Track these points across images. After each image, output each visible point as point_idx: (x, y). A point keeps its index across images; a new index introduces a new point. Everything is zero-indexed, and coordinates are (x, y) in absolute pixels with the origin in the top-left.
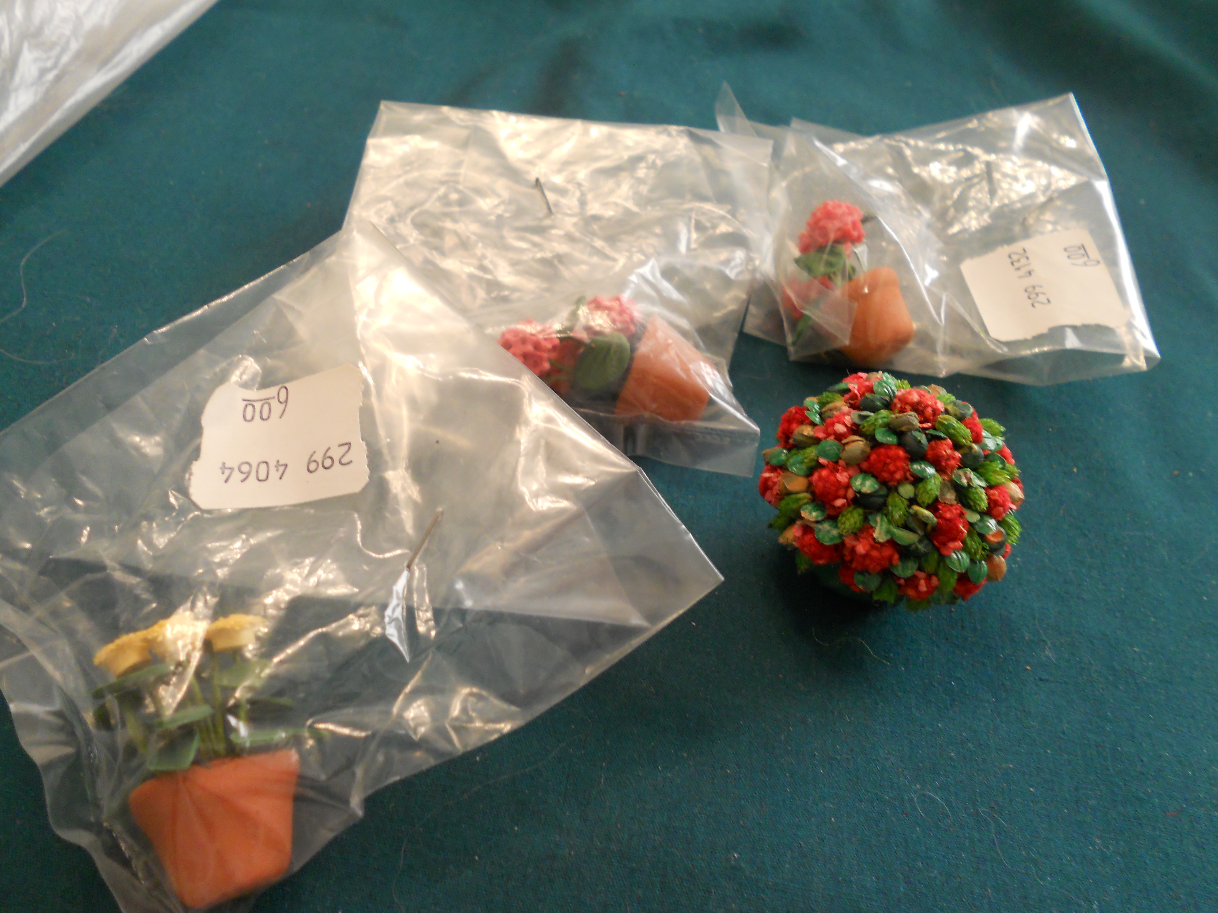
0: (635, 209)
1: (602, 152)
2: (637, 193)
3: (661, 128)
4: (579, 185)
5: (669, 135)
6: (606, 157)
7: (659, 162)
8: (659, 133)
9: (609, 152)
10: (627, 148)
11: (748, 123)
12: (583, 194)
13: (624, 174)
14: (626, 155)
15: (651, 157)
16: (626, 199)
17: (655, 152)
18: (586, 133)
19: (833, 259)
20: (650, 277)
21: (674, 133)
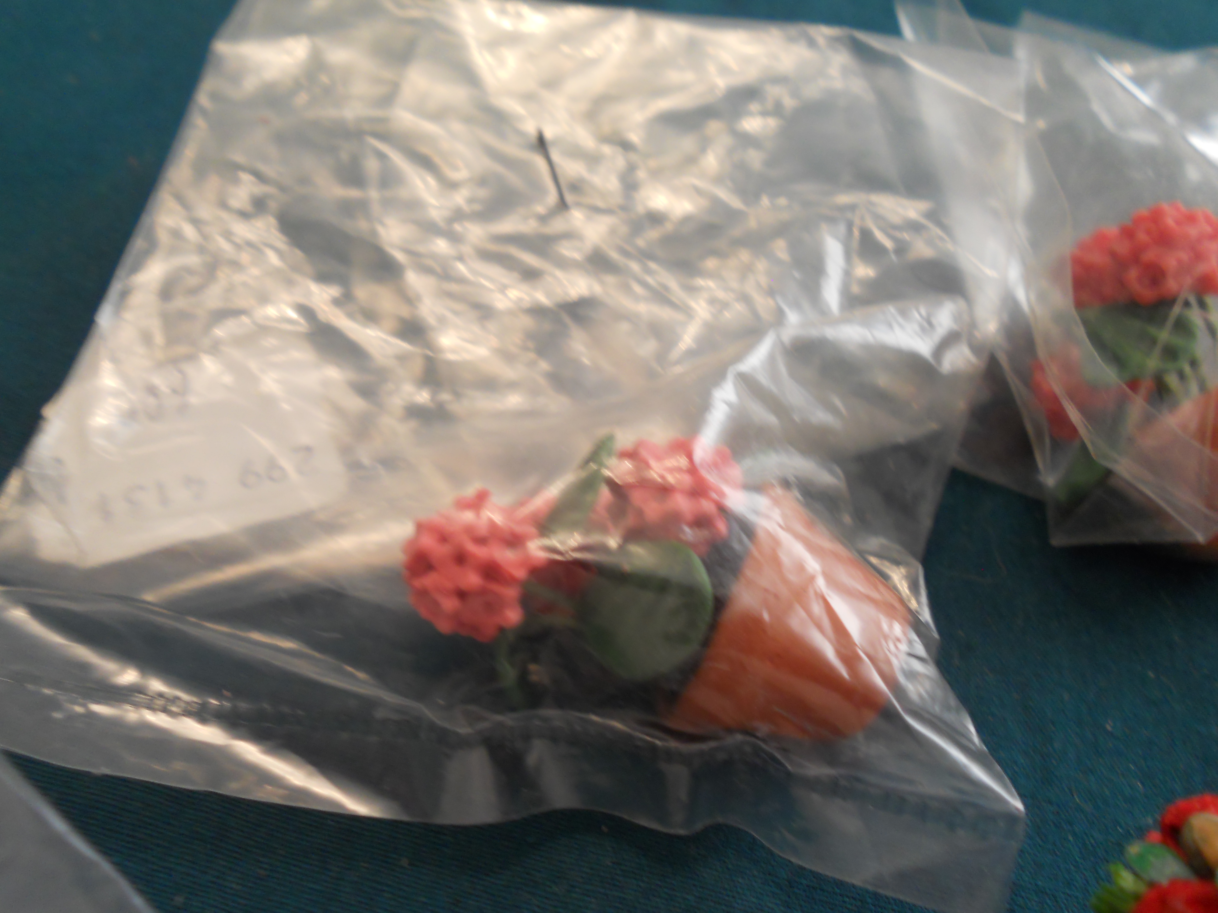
0: (735, 203)
1: (674, 76)
2: (741, 167)
3: (793, 29)
4: (626, 146)
5: (812, 43)
6: (682, 88)
7: (789, 102)
8: (791, 40)
9: (689, 76)
10: (724, 70)
11: (970, 24)
12: (631, 168)
13: (714, 127)
14: (721, 83)
15: (774, 92)
16: (718, 180)
17: (780, 80)
18: (645, 36)
19: (1178, 341)
20: (764, 380)
21: (821, 41)
